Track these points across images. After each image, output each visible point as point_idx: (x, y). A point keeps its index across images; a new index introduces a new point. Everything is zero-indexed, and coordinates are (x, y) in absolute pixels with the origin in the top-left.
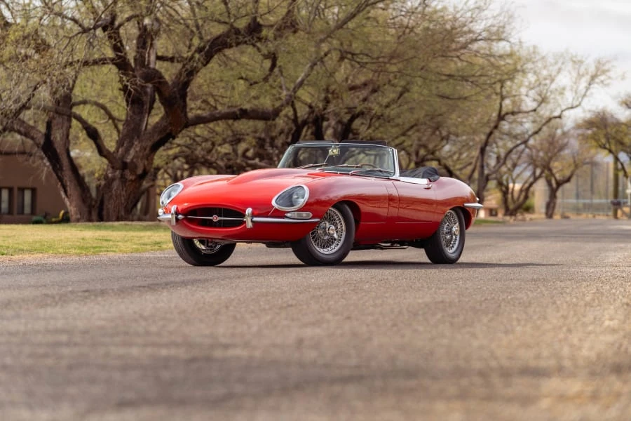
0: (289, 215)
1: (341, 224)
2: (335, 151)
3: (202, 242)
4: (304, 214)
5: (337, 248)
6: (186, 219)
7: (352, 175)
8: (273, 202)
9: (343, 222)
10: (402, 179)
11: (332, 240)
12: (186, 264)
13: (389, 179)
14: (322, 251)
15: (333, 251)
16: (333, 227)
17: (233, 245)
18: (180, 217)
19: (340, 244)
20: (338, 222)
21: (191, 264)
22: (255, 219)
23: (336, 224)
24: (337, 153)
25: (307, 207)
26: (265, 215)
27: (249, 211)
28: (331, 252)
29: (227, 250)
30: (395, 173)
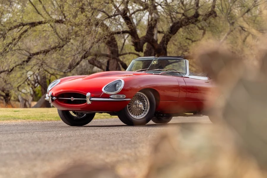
0: (111, 96)
1: (147, 102)
2: (155, 62)
3: (74, 112)
4: (121, 96)
5: (144, 116)
6: (57, 99)
7: (161, 74)
8: (103, 90)
9: (148, 100)
10: (190, 77)
11: (141, 111)
12: (66, 125)
13: (182, 77)
14: (135, 117)
15: (142, 117)
16: (141, 104)
17: (94, 114)
18: (54, 98)
19: (146, 113)
20: (145, 101)
21: (69, 125)
22: (92, 99)
23: (144, 102)
24: (156, 63)
25: (123, 91)
26: (98, 97)
27: (88, 94)
28: (141, 118)
29: (90, 117)
30: (186, 74)
